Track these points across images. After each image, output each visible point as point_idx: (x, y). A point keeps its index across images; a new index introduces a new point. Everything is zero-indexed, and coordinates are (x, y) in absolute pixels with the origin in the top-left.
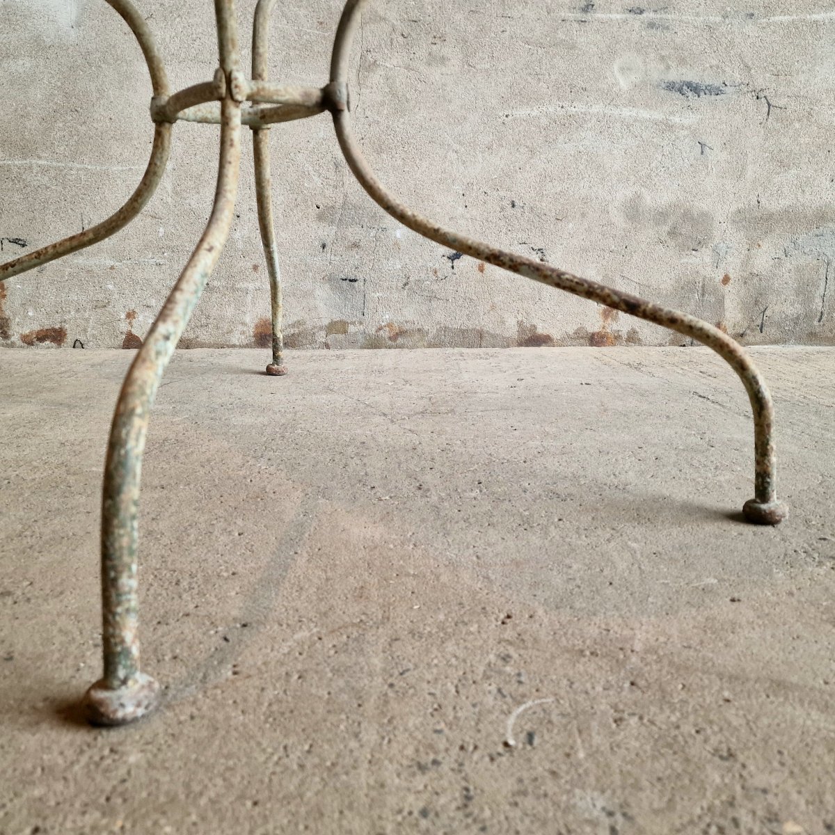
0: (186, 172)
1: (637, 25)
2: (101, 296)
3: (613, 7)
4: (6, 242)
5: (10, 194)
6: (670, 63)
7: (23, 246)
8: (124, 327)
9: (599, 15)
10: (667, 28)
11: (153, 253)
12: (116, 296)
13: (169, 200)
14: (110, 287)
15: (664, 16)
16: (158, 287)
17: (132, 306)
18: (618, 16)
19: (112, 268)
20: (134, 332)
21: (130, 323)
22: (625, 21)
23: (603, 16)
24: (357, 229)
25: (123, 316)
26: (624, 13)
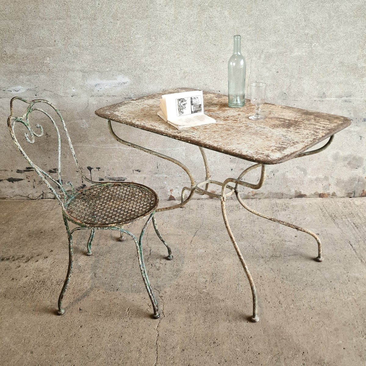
0: (189, 150)
1: (340, 101)
2: (163, 185)
3: (332, 96)
4: (134, 171)
5: (136, 157)
6: (351, 112)
7: (140, 172)
8: (169, 194)
9: (327, 99)
10: (351, 102)
11: (179, 173)
12: (167, 185)
13: (184, 158)
14: (165, 183)
15: (350, 98)
16: (180, 183)
17: (172, 188)
18: (334, 99)
19: (166, 177)
20: (172, 195)
21: (171, 193)
22: (336, 100)
23: (329, 99)
24: (243, 164)
25: (169, 191)
26: (336, 98)
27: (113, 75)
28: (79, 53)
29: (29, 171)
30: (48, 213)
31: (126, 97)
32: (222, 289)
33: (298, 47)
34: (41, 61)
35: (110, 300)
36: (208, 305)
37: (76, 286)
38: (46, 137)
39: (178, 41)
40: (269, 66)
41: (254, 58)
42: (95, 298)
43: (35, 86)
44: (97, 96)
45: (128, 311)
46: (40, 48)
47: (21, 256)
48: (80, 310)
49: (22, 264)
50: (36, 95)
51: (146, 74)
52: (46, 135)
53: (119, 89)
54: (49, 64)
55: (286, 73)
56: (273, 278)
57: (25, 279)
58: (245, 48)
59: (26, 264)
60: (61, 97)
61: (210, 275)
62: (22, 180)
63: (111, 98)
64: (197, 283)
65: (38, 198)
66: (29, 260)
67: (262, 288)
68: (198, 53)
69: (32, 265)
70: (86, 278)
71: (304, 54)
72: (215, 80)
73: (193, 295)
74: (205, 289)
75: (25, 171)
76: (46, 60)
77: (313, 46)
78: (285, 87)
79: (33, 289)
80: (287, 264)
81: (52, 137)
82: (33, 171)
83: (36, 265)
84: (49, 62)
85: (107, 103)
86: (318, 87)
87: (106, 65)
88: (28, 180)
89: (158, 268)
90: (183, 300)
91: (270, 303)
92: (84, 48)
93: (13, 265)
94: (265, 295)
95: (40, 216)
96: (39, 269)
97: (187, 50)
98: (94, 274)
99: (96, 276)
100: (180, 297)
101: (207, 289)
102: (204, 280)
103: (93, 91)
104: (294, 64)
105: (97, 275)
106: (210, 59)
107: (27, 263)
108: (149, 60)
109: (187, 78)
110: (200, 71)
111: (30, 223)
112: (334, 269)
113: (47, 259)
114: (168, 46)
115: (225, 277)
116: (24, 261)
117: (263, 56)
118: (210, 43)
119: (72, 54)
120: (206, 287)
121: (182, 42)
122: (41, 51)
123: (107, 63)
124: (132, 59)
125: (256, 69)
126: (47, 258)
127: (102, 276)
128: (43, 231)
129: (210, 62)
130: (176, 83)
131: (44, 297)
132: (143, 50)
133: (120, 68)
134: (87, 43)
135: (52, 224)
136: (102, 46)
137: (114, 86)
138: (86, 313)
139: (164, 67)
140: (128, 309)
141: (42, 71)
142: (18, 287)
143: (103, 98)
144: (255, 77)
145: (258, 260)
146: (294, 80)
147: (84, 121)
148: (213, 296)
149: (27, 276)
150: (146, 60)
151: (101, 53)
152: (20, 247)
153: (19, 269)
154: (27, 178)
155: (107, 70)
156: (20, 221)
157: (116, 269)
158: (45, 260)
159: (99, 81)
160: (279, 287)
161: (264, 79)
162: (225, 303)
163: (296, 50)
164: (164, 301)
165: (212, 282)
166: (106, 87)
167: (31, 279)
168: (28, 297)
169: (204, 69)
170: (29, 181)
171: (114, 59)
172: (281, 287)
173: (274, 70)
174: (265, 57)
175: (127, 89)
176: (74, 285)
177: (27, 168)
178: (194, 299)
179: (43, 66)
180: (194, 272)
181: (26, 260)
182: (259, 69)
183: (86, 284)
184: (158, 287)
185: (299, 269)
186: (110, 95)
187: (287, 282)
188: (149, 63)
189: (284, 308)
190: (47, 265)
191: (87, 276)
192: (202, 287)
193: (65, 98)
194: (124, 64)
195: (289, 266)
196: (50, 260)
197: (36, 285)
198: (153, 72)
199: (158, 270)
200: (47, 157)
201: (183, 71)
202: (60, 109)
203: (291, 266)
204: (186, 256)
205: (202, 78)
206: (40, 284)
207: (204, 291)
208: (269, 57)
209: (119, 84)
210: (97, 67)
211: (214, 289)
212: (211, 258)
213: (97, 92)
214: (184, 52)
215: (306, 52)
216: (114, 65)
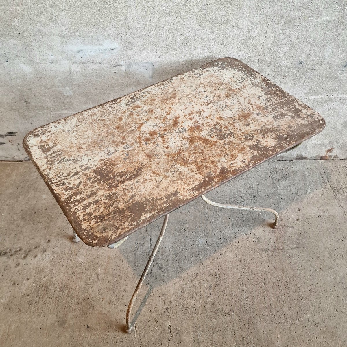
27: (99, 40)
28: (55, 15)
29: (11, 136)
30: (38, 183)
31: (115, 64)
32: (227, 297)
33: (327, 11)
34: (7, 23)
35: (117, 313)
36: (214, 320)
37: (80, 294)
38: (25, 103)
39: (180, 2)
40: (288, 32)
41: (271, 23)
42: (101, 310)
43: (4, 51)
44: (81, 63)
45: (136, 328)
46: (4, 7)
47: (19, 249)
48: (88, 327)
49: (20, 261)
50: (7, 61)
51: (139, 39)
52: (25, 102)
53: (107, 56)
54: (19, 27)
55: (307, 41)
56: (277, 281)
57: (27, 284)
58: (263, 11)
59: (25, 261)
60: (38, 64)
61: (213, 276)
62: (5, 143)
63: (97, 65)
64: (202, 288)
65: (25, 160)
66: (27, 255)
67: (266, 296)
68: (203, 16)
69: (32, 262)
70: (88, 281)
71: (333, 19)
72: (222, 46)
73: (198, 307)
74: (210, 298)
75: (6, 135)
76: (14, 22)
77: (346, 9)
78: (304, 55)
79: (37, 297)
80: (290, 261)
81: (32, 104)
82: (15, 135)
83: (36, 262)
84: (17, 24)
85: (93, 70)
86: (342, 55)
87: (89, 29)
88: (11, 143)
89: (160, 266)
90: (189, 313)
91: (275, 317)
92: (61, 9)
93: (11, 262)
94: (270, 305)
95: (30, 187)
96: (39, 269)
97: (189, 12)
98: (96, 276)
99: (98, 279)
100: (186, 310)
101: (212, 297)
102: (208, 284)
103: (75, 57)
104: (319, 30)
105: (99, 277)
106: (218, 23)
107: (26, 259)
108: (142, 24)
109: (188, 44)
110: (205, 37)
111: (21, 198)
112: (337, 268)
113: (45, 253)
114: (167, 7)
115: (229, 280)
116: (22, 256)
117: (282, 21)
118: (219, 5)
119: (46, 15)
120: (210, 294)
121: (184, 3)
122: (5, 10)
123: (91, 26)
124: (121, 22)
125: (272, 35)
126: (45, 251)
127: (104, 279)
128: (36, 211)
129: (218, 27)
130: (175, 50)
131: (49, 309)
132: (134, 12)
133: (106, 32)
134: (64, 3)
135: (44, 199)
136: (83, 6)
137: (100, 52)
138: (94, 332)
139: (161, 32)
140: (136, 326)
141: (10, 34)
142: (21, 294)
143: (88, 65)
144: (270, 44)
145: (261, 254)
146: (315, 48)
147: (67, 88)
148: (219, 308)
149: (28, 279)
150: (138, 24)
151: (82, 14)
152: (16, 235)
153: (19, 268)
154: (10, 142)
155: (91, 34)
156: (11, 195)
157: (118, 268)
158: (44, 255)
159: (81, 47)
160: (283, 295)
161: (280, 47)
162: (231, 317)
163: (325, 14)
164: (171, 314)
165: (216, 287)
166: (91, 53)
167: (33, 283)
168: (33, 309)
169: (209, 35)
170: (13, 145)
171: (98, 22)
172: (286, 294)
173: (294, 37)
174: (286, 22)
175: (116, 56)
176: (78, 292)
177: (9, 133)
178: (200, 312)
179: (11, 28)
180: (197, 272)
181: (24, 255)
182: (276, 36)
183: (90, 289)
184: (163, 294)
185: (302, 268)
186: (95, 62)
187: (290, 287)
188: (142, 28)
189: (289, 323)
190: (47, 262)
191: (90, 278)
192: (207, 294)
193: (42, 65)
194: (111, 28)
195: (292, 263)
196: (48, 255)
197: (39, 292)
198: (147, 38)
199: (161, 269)
200: (30, 123)
201: (183, 37)
202: (38, 76)
203: (294, 264)
204: (187, 249)
205: (207, 45)
206: (43, 290)
207: (209, 300)
208: (289, 22)
209: (106, 50)
210: (79, 31)
211: (219, 297)
212: (213, 252)
213: (80, 59)
214: (186, 14)
215: (336, 16)
216: (100, 29)
